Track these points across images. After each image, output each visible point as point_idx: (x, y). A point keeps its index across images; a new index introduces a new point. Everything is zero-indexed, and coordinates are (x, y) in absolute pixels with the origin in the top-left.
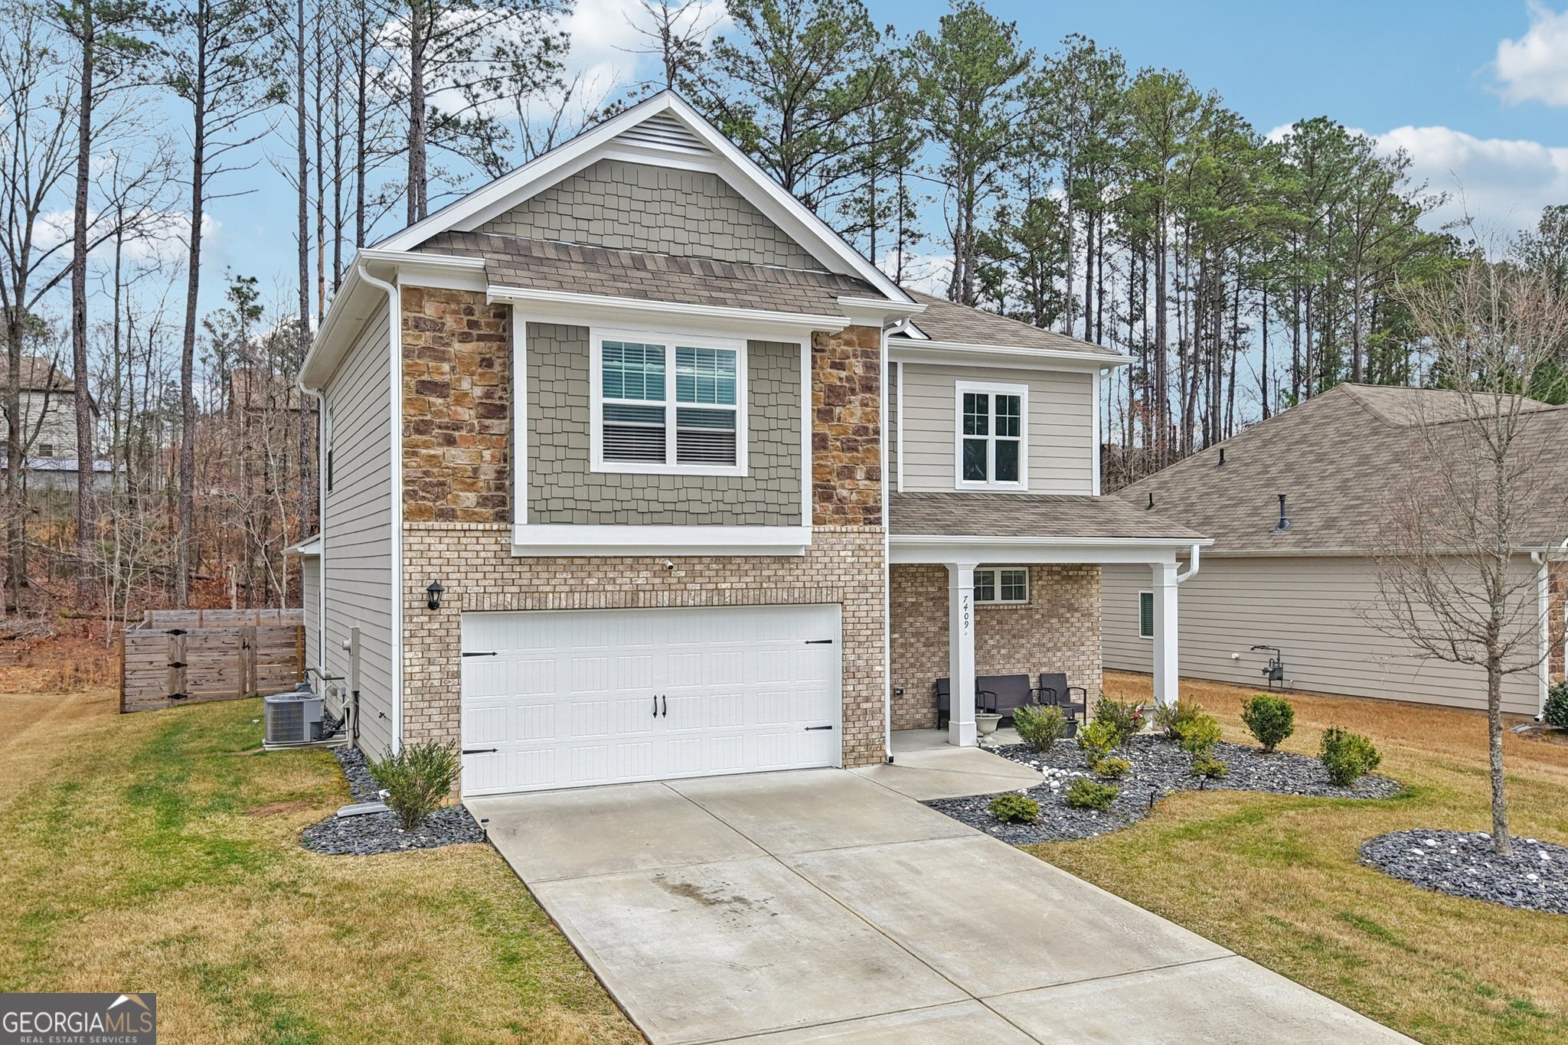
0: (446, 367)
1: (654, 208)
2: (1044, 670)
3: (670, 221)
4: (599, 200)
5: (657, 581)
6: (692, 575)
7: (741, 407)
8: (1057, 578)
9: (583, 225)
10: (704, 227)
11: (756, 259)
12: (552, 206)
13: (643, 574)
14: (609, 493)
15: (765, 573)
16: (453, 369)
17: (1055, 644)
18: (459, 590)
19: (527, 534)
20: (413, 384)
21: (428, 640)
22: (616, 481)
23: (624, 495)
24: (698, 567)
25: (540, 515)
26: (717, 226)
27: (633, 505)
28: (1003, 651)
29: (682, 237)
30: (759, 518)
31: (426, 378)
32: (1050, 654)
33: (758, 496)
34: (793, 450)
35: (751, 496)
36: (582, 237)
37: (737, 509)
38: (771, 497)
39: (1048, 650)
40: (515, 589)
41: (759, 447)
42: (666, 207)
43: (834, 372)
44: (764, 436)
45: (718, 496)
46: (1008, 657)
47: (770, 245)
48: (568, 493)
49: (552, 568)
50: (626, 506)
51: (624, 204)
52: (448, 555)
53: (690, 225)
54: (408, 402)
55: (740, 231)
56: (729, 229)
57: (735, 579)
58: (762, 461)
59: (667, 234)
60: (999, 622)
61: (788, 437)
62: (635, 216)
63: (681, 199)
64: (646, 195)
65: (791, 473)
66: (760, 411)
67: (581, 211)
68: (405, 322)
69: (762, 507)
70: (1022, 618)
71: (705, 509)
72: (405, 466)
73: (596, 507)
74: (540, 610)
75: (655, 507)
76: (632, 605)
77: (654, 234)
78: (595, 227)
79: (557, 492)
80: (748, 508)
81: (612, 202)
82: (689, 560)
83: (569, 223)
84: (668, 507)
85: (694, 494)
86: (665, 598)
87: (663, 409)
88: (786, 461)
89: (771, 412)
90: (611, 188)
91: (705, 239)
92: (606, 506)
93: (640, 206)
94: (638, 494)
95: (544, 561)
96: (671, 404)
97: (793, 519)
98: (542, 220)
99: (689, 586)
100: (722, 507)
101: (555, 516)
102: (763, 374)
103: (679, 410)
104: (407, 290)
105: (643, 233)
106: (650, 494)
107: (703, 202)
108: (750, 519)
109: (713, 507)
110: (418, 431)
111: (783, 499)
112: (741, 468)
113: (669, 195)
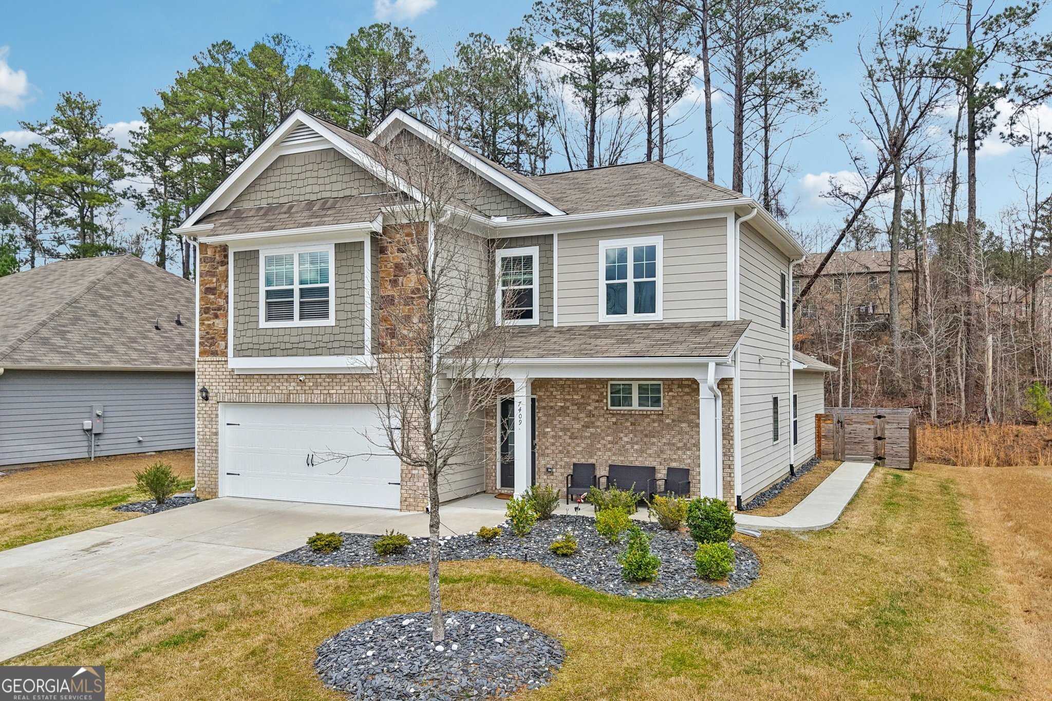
0: (215, 280)
1: (302, 176)
2: (674, 465)
3: (311, 181)
4: (277, 179)
5: (299, 388)
6: (316, 385)
7: (331, 285)
8: (687, 390)
9: (271, 194)
10: (327, 180)
11: (355, 192)
12: (257, 188)
13: (293, 384)
14: (267, 339)
15: (355, 384)
16: (218, 280)
17: (685, 445)
18: (216, 391)
19: (236, 363)
20: (203, 290)
21: (205, 416)
22: (270, 333)
23: (274, 340)
24: (319, 380)
25: (240, 352)
26: (334, 178)
27: (277, 346)
28: (636, 447)
29: (316, 189)
30: (341, 350)
31: (208, 286)
32: (680, 452)
33: (341, 337)
34: (360, 307)
35: (337, 338)
36: (270, 200)
37: (330, 345)
38: (348, 338)
39: (678, 449)
40: (237, 391)
41: (341, 307)
42: (308, 174)
43: (400, 254)
44: (344, 300)
45: (320, 338)
46: (641, 452)
47: (362, 182)
48: (250, 340)
49: (252, 381)
50: (275, 346)
51: (289, 178)
52: (212, 373)
53: (321, 181)
54: (201, 299)
55: (346, 178)
56: (340, 178)
57: (338, 388)
58: (343, 316)
59: (309, 189)
60: (632, 424)
61: (357, 300)
62: (294, 183)
63: (316, 167)
64: (298, 170)
65: (359, 322)
66: (342, 285)
67: (271, 187)
68: (201, 259)
69: (343, 344)
70: (654, 421)
71: (312, 346)
72: (200, 330)
73: (262, 347)
74: (246, 403)
75: (289, 346)
76: (286, 403)
77: (303, 191)
78: (276, 194)
79: (246, 340)
80: (336, 345)
81: (283, 178)
82: (314, 376)
83: (265, 195)
84: (295, 346)
85: (307, 338)
86: (303, 398)
87: (292, 290)
88: (356, 314)
89: (348, 285)
90: (283, 171)
91: (328, 187)
92: (266, 347)
93: (295, 177)
94: (281, 339)
95: (248, 377)
96: (296, 287)
97: (360, 350)
98: (253, 196)
99: (315, 392)
100: (322, 345)
101: (245, 353)
102: (344, 263)
103: (301, 289)
104: (201, 244)
105: (297, 191)
106: (286, 339)
107: (327, 166)
108: (337, 351)
109: (317, 345)
110: (206, 313)
111: (354, 338)
112: (331, 321)
113: (310, 167)
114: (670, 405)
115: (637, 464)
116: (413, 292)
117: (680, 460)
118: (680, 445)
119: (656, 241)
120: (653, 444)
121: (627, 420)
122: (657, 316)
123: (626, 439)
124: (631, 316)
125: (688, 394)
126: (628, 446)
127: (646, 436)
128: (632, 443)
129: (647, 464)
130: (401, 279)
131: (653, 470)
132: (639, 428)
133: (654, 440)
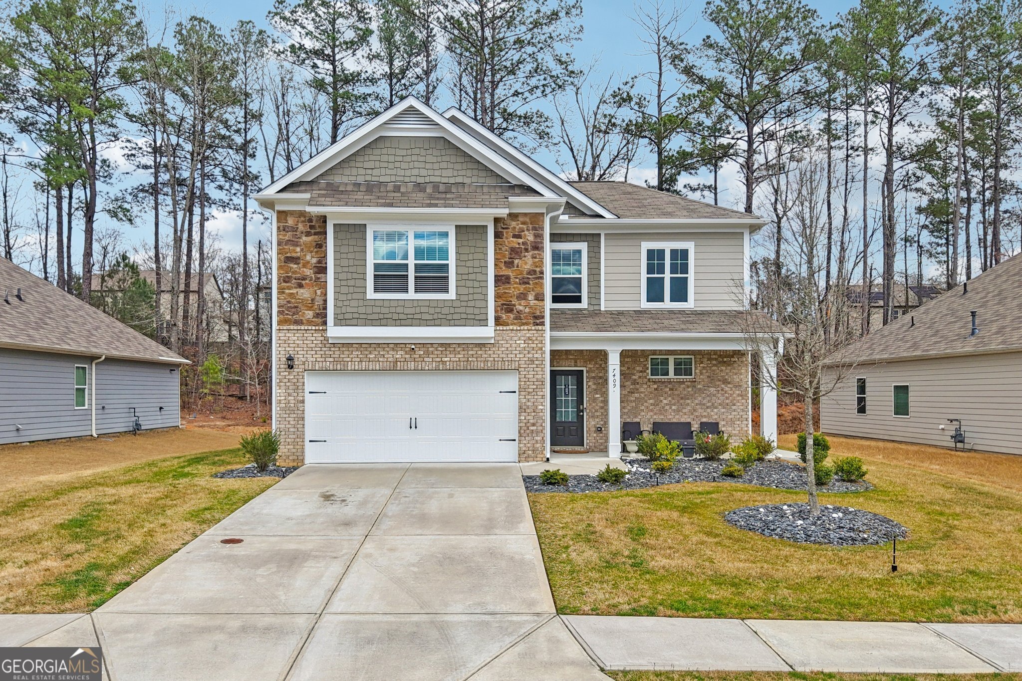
0: (298, 249)
1: (408, 159)
2: (704, 420)
3: (417, 164)
4: (378, 158)
5: (407, 356)
6: (427, 353)
7: (452, 262)
8: (714, 362)
9: (369, 172)
10: (436, 166)
11: (467, 181)
12: (352, 164)
13: (400, 353)
14: (377, 310)
15: (471, 353)
16: (302, 250)
17: (713, 404)
18: (303, 360)
19: (334, 332)
20: (282, 258)
21: (288, 384)
22: (381, 303)
23: (384, 310)
24: (431, 349)
25: (340, 321)
26: (444, 165)
27: (390, 316)
29: (423, 172)
30: (463, 322)
31: (289, 255)
33: (462, 310)
34: (482, 284)
35: (457, 310)
36: (368, 178)
37: (449, 317)
38: (470, 310)
40: (331, 360)
41: (461, 283)
42: (414, 158)
43: (515, 240)
44: (465, 277)
45: (438, 310)
47: (475, 172)
48: (355, 310)
49: (351, 349)
50: (386, 316)
51: (391, 159)
52: (298, 342)
53: (428, 166)
54: (280, 268)
55: (458, 166)
56: (451, 166)
57: (451, 356)
58: (464, 291)
59: (415, 172)
60: (671, 389)
61: (480, 277)
62: (397, 165)
63: (423, 152)
64: (404, 153)
65: (481, 297)
66: (463, 263)
67: (370, 165)
68: (278, 228)
69: (464, 316)
70: (688, 387)
71: (431, 317)
72: (278, 298)
73: (370, 317)
74: (344, 371)
75: (402, 316)
76: (393, 369)
77: (408, 173)
78: (376, 172)
79: (349, 310)
80: (455, 317)
81: (385, 158)
82: (426, 346)
83: (362, 171)
84: (409, 316)
85: (423, 310)
86: (412, 365)
87: (407, 265)
88: (479, 290)
89: (469, 264)
90: (384, 151)
91: (437, 173)
92: (376, 317)
93: (400, 159)
94: (393, 310)
95: (347, 345)
96: (411, 262)
97: (483, 322)
98: (347, 172)
99: (426, 359)
100: (440, 316)
101: (348, 322)
102: (465, 243)
103: (416, 265)
104: (279, 212)
105: (402, 173)
106: (400, 310)
107: (436, 153)
108: (457, 322)
109: (435, 316)
110: (285, 282)
111: (477, 311)
112: (452, 295)
113: (417, 151)
114: (701, 374)
115: (675, 420)
116: (529, 273)
117: (709, 416)
118: (709, 404)
119: (689, 245)
120: (688, 404)
121: (666, 386)
122: (690, 304)
123: (665, 402)
124: (667, 304)
125: (714, 365)
126: (667, 407)
127: (682, 398)
128: (670, 404)
129: (683, 420)
130: (516, 261)
131: (689, 424)
132: (676, 393)
133: (689, 401)
